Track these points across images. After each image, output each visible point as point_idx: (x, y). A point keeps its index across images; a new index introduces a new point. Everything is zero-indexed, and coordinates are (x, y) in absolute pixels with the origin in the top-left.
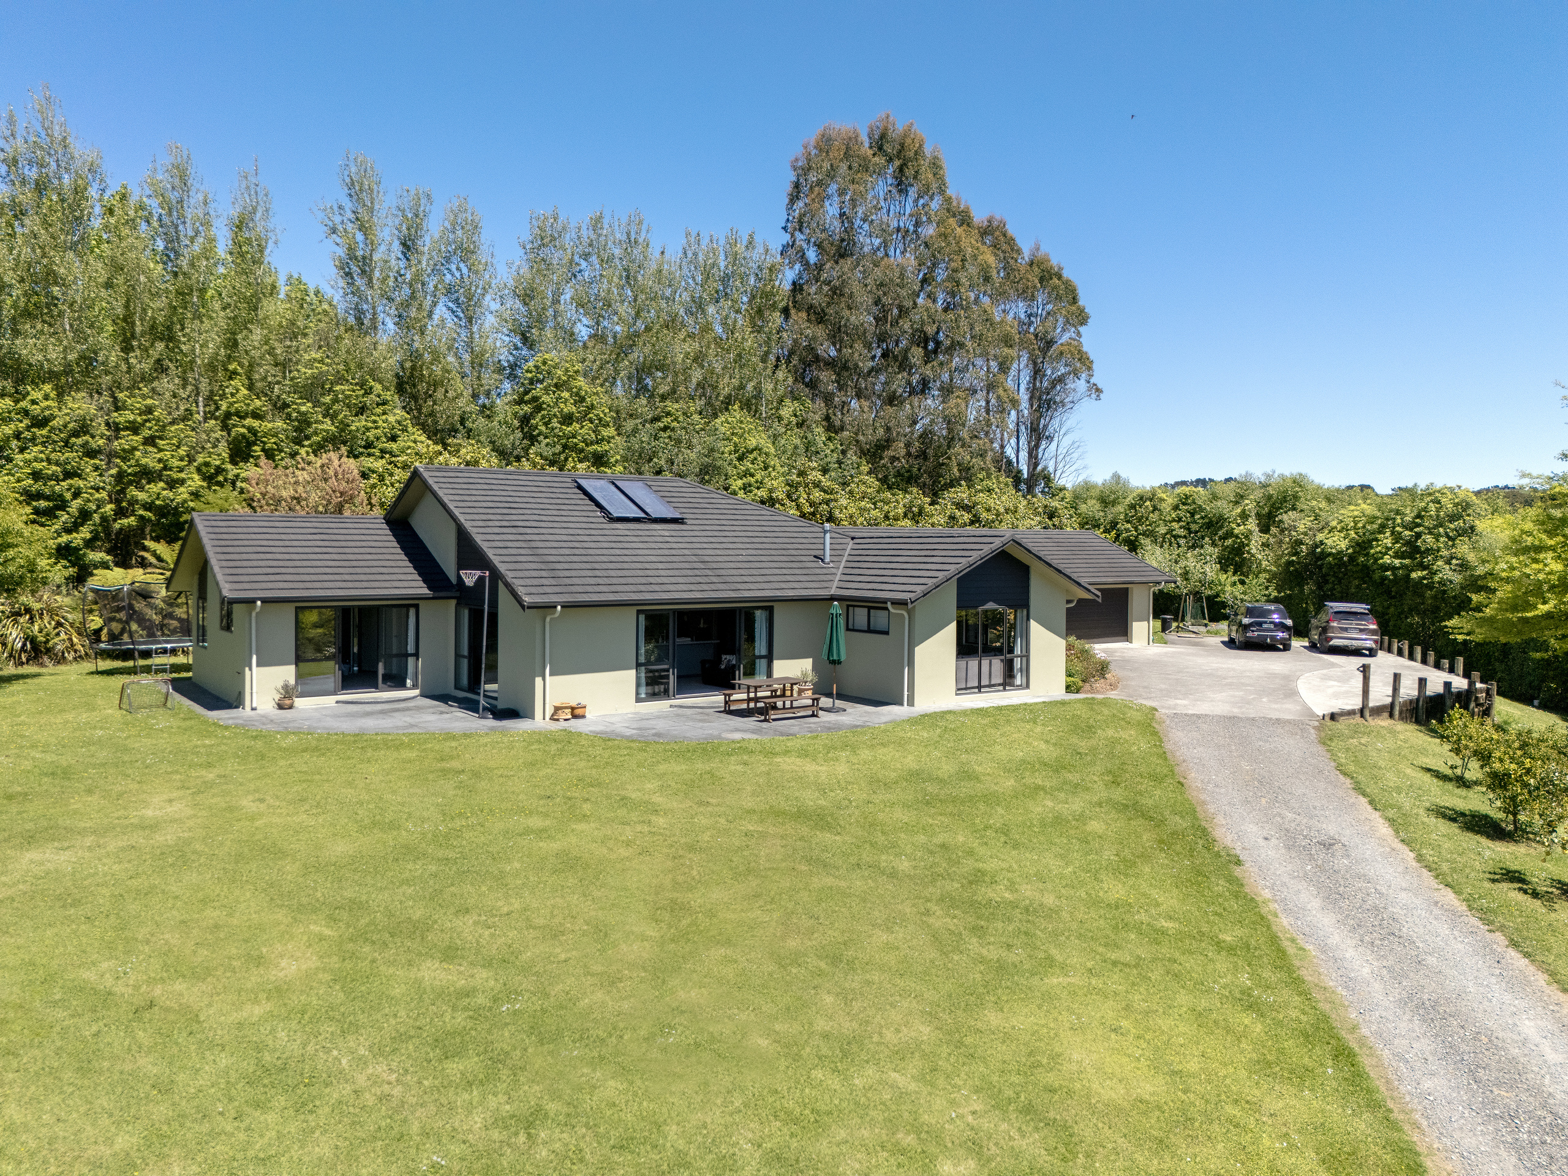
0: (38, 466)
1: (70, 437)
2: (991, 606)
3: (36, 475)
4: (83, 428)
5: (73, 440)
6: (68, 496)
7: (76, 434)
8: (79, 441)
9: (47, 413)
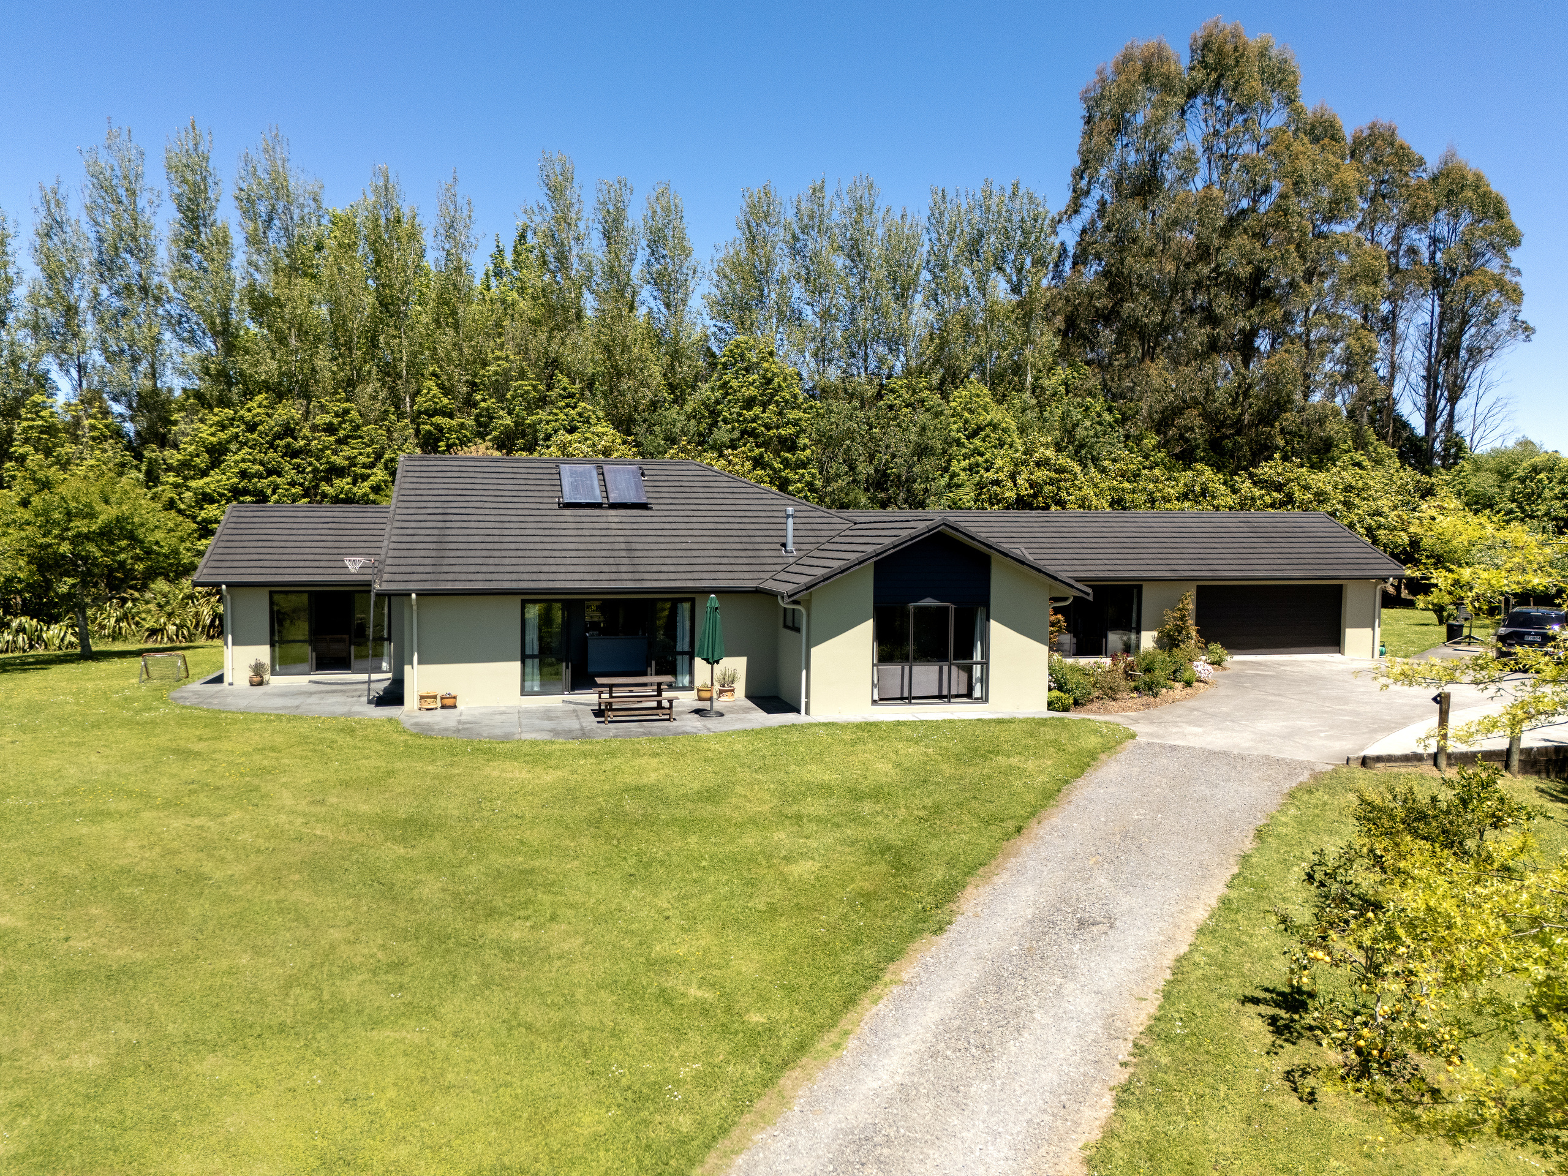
0: (243, 465)
1: (274, 439)
2: (929, 602)
3: (243, 474)
4: (288, 431)
5: (278, 442)
6: (269, 492)
7: (279, 436)
8: (282, 443)
9: (257, 419)
